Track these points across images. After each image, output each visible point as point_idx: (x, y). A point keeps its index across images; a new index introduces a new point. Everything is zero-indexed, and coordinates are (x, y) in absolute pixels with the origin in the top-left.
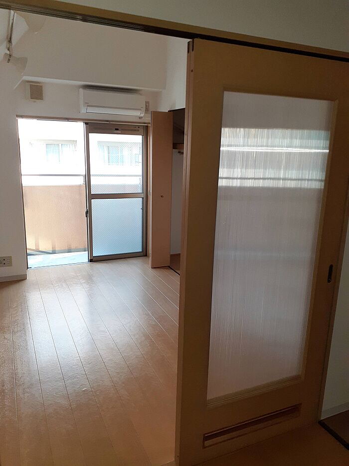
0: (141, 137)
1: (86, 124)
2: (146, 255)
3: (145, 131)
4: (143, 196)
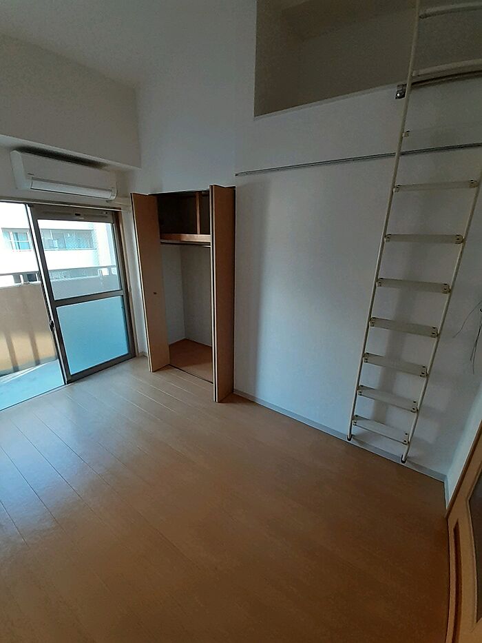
0: (110, 225)
1: (31, 206)
2: (135, 356)
3: (115, 219)
4: (122, 293)
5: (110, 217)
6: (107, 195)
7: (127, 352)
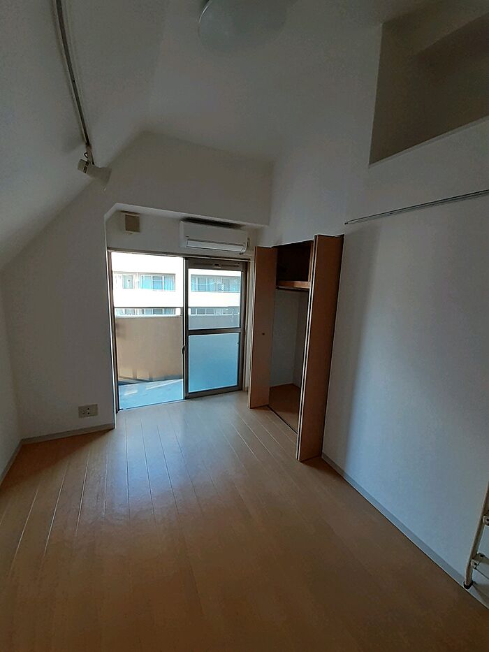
0: (240, 272)
1: (186, 259)
2: (242, 390)
3: (245, 267)
4: (240, 330)
5: (241, 266)
6: (240, 249)
7: (236, 384)
